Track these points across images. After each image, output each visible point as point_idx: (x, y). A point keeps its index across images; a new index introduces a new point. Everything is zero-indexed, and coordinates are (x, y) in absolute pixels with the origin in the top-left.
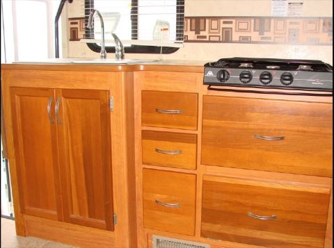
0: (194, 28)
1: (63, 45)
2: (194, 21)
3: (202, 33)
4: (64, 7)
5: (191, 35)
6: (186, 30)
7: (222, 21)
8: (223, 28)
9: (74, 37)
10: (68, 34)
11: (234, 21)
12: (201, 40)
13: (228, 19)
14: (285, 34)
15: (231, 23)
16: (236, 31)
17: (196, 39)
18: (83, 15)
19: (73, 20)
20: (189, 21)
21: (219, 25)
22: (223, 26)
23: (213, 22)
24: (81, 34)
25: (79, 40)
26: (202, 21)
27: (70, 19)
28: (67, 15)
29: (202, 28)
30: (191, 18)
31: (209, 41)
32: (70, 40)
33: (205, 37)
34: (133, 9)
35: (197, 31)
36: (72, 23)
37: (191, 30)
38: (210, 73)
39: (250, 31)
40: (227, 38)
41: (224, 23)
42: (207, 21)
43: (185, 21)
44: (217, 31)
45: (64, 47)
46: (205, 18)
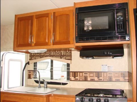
0: (73, 76)
1: (25, 80)
2: (73, 73)
3: (76, 78)
4: (26, 66)
5: (72, 78)
6: (71, 77)
7: (84, 73)
8: (84, 76)
9: (29, 77)
10: (27, 76)
11: (88, 73)
12: (76, 80)
13: (86, 73)
14: (107, 78)
15: (87, 74)
16: (89, 77)
17: (74, 80)
18: (33, 69)
19: (30, 71)
20: (72, 73)
21: (83, 75)
22: (84, 75)
23: (80, 73)
24: (32, 76)
25: (31, 78)
26: (76, 73)
27: (28, 71)
28: (27, 69)
29: (76, 76)
30: (72, 72)
31: (79, 81)
32: (28, 78)
33: (78, 79)
34: (51, 68)
35: (75, 77)
36: (29, 72)
37: (72, 76)
38: (78, 99)
39: (94, 77)
40: (86, 80)
41: (85, 74)
42: (78, 73)
43: (70, 73)
44: (82, 77)
45: (25, 81)
46: (77, 72)
